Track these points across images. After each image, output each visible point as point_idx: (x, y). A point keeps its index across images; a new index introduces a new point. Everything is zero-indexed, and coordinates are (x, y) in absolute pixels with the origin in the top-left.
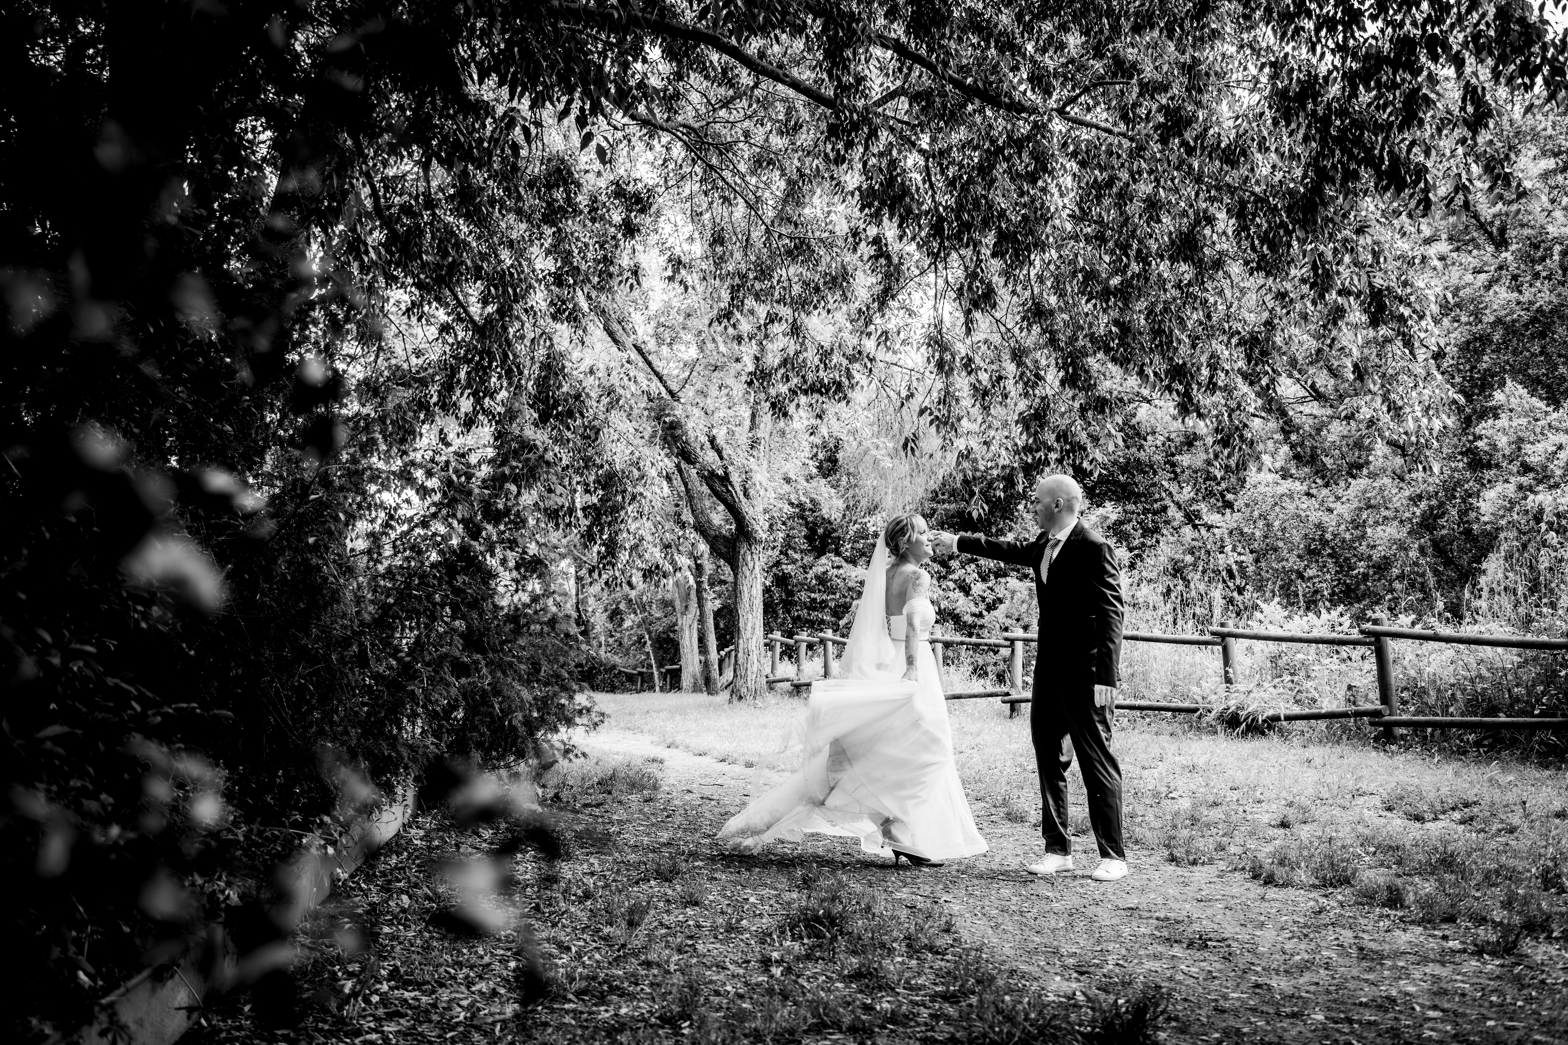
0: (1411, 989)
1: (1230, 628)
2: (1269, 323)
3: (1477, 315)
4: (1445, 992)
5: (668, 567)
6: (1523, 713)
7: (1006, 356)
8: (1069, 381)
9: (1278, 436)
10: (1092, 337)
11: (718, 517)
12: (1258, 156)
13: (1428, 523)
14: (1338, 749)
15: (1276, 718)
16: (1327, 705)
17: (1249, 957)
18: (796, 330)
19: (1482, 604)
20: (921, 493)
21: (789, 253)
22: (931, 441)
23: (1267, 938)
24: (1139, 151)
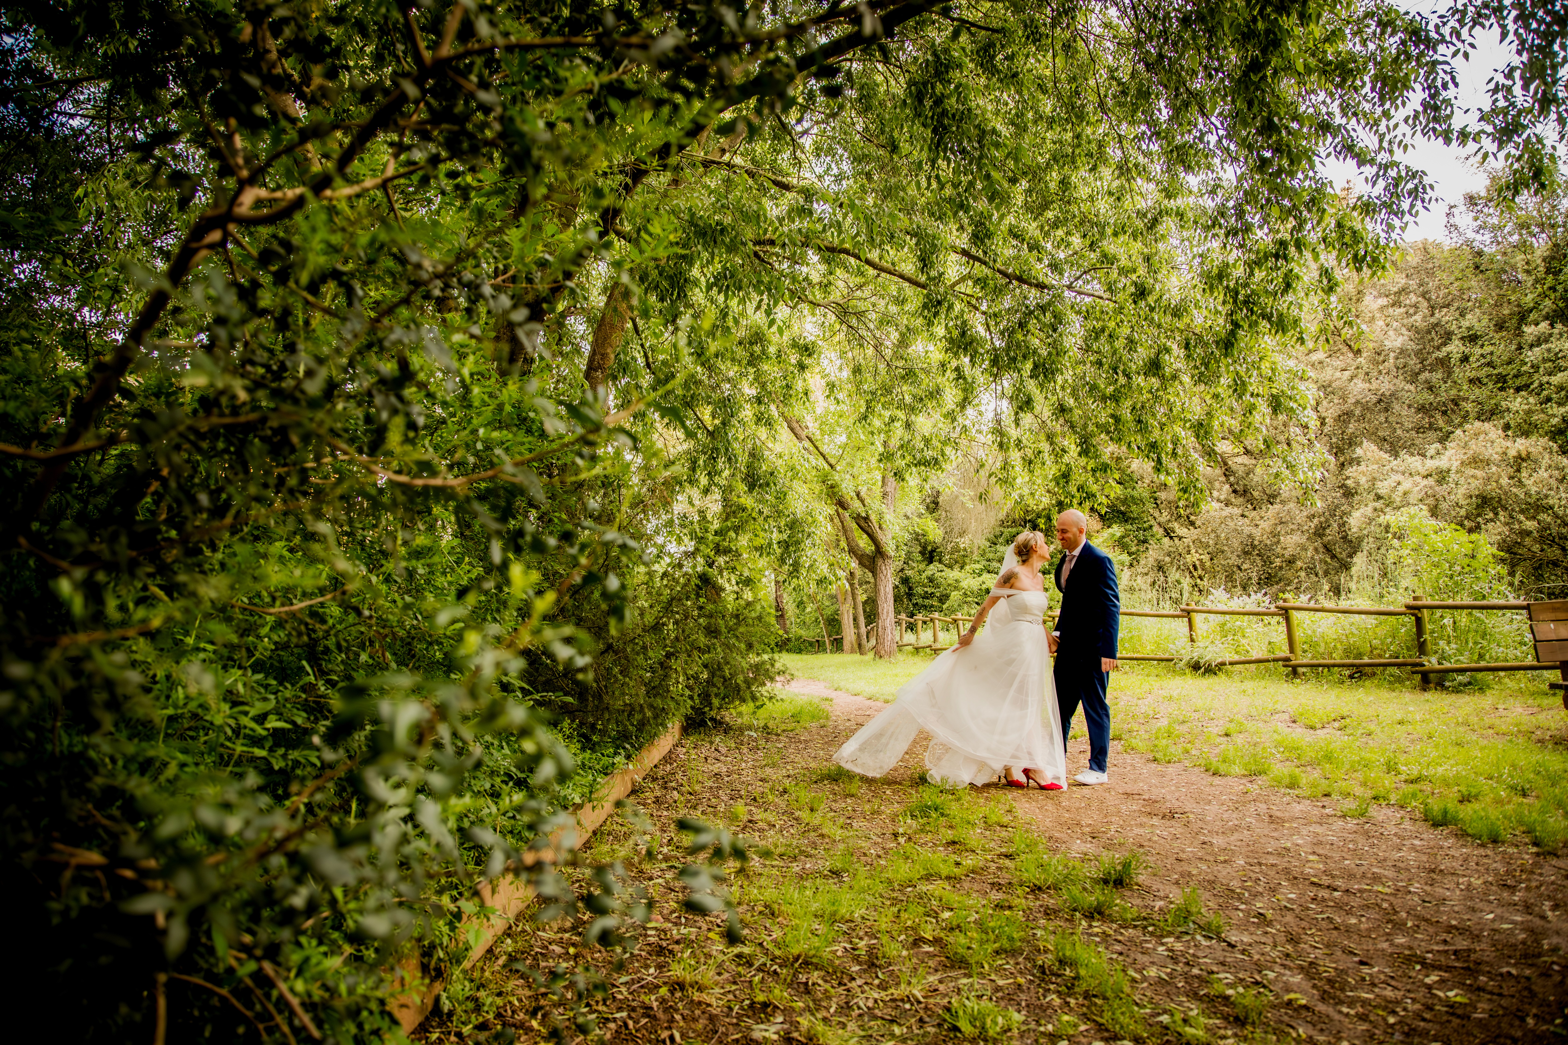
0: (1300, 842)
1: (1193, 606)
2: (1208, 414)
3: (1344, 398)
4: (1320, 843)
5: (832, 578)
6: (1380, 656)
7: (1043, 437)
8: (1084, 453)
9: (1223, 479)
10: (1097, 425)
11: (863, 543)
12: (1195, 312)
13: (1319, 532)
14: (1263, 683)
15: (1223, 664)
16: (1255, 655)
17: (1200, 824)
18: (908, 425)
19: (1353, 586)
20: (993, 522)
21: (903, 378)
22: (997, 492)
23: (1212, 811)
24: (1120, 310)
